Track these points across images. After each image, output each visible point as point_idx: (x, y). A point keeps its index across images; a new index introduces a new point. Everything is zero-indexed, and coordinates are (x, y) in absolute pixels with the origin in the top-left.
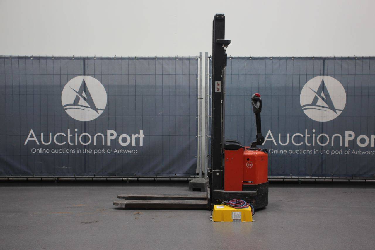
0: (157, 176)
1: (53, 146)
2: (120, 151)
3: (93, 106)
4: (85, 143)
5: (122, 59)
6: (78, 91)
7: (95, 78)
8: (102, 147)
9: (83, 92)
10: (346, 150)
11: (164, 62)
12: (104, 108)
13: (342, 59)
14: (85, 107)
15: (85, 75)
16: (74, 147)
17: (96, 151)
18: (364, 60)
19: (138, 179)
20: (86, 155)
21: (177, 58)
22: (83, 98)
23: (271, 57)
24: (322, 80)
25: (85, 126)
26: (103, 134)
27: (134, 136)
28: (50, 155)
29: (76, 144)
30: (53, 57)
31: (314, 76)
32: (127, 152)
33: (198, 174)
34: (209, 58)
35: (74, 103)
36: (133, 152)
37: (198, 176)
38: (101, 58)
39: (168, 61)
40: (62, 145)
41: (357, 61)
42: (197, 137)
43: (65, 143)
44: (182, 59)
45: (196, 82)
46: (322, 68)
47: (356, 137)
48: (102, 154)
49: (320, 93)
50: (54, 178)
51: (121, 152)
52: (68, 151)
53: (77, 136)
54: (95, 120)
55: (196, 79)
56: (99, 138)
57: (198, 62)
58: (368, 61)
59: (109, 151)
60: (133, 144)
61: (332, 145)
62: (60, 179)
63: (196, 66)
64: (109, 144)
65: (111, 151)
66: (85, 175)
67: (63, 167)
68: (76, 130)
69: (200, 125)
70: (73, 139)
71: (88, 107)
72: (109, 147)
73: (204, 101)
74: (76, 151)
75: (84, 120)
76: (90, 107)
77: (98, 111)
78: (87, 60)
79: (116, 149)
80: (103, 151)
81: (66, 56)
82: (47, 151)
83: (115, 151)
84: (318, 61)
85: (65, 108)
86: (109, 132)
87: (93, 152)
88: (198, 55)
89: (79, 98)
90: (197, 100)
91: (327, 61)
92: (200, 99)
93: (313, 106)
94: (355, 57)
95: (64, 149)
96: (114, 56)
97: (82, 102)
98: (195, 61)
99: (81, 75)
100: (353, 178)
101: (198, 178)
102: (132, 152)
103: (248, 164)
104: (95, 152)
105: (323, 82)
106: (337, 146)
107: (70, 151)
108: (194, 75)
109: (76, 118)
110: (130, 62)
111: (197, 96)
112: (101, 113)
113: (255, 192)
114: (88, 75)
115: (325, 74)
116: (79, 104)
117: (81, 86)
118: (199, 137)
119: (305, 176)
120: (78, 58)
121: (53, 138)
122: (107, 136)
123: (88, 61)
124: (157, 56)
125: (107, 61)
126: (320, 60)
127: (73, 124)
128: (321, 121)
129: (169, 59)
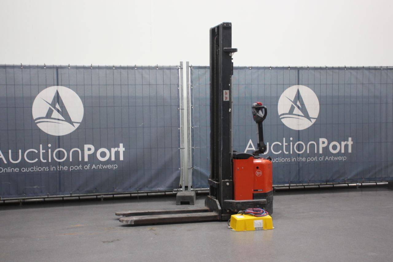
0: (139, 192)
1: (23, 164)
2: (98, 167)
3: (68, 119)
4: (59, 159)
5: (99, 68)
6: (50, 103)
7: (69, 88)
8: (79, 163)
9: (56, 104)
10: (321, 157)
11: (144, 71)
12: (80, 121)
13: (315, 69)
14: (59, 120)
15: (58, 85)
16: (48, 164)
17: (72, 168)
18: (334, 71)
19: (113, 196)
20: (60, 173)
21: (157, 68)
22: (56, 110)
23: (250, 67)
24: (297, 89)
25: (59, 141)
26: (80, 149)
27: (113, 150)
28: (20, 173)
29: (50, 161)
30: (21, 66)
31: (290, 85)
32: (106, 168)
33: (181, 187)
34: (190, 68)
35: (46, 116)
36: (113, 167)
37: (182, 189)
38: (76, 67)
39: (148, 71)
40: (33, 163)
41: (328, 71)
42: (179, 148)
43: (37, 160)
44: (162, 68)
45: (177, 92)
46: (297, 78)
47: (329, 144)
48: (79, 170)
49: (296, 102)
50: (18, 199)
51: (100, 167)
52: (40, 169)
53: (51, 151)
54: (70, 134)
55: (178, 89)
56: (76, 154)
57: (178, 72)
58: (337, 71)
59: (86, 167)
60: (113, 159)
61: (308, 152)
62: (26, 200)
63: (177, 75)
64: (86, 159)
65: (88, 167)
66: (60, 194)
67: (35, 187)
68: (50, 145)
69: (182, 137)
70: (46, 156)
71: (62, 120)
72: (86, 163)
73: (185, 111)
74: (49, 168)
75: (57, 135)
76: (64, 120)
77: (74, 124)
78: (60, 70)
79: (94, 165)
80: (80, 167)
81: (37, 65)
82: (17, 170)
83: (93, 167)
84: (293, 71)
85: (36, 122)
86: (86, 147)
87: (69, 169)
88: (179, 64)
89: (53, 111)
90: (179, 111)
91: (301, 71)
92: (181, 109)
93: (290, 114)
94: (326, 67)
95: (36, 167)
96: (90, 65)
97: (55, 114)
98: (176, 71)
99: (54, 85)
100: (327, 183)
101: (182, 191)
102: (111, 167)
103: (258, 173)
104: (70, 169)
105: (298, 91)
106: (312, 154)
107: (42, 169)
108: (175, 84)
109: (50, 133)
110: (108, 71)
111: (179, 106)
112: (77, 127)
113: (265, 200)
114: (62, 85)
115: (300, 83)
116: (52, 116)
117: (54, 97)
118: (182, 148)
119: (284, 184)
120: (51, 67)
121: (23, 156)
122: (84, 150)
123: (62, 70)
124: (136, 65)
125: (82, 70)
126: (295, 70)
127: (46, 138)
128: (297, 129)
129: (149, 68)
